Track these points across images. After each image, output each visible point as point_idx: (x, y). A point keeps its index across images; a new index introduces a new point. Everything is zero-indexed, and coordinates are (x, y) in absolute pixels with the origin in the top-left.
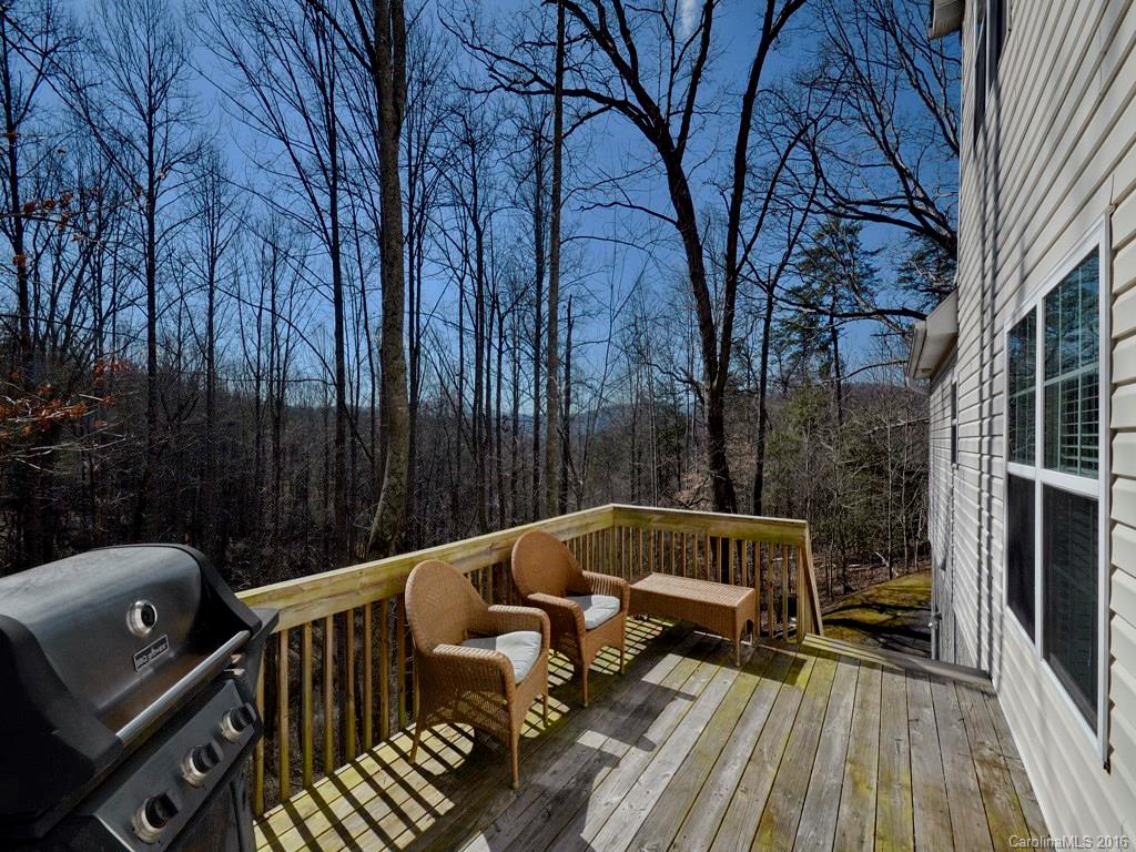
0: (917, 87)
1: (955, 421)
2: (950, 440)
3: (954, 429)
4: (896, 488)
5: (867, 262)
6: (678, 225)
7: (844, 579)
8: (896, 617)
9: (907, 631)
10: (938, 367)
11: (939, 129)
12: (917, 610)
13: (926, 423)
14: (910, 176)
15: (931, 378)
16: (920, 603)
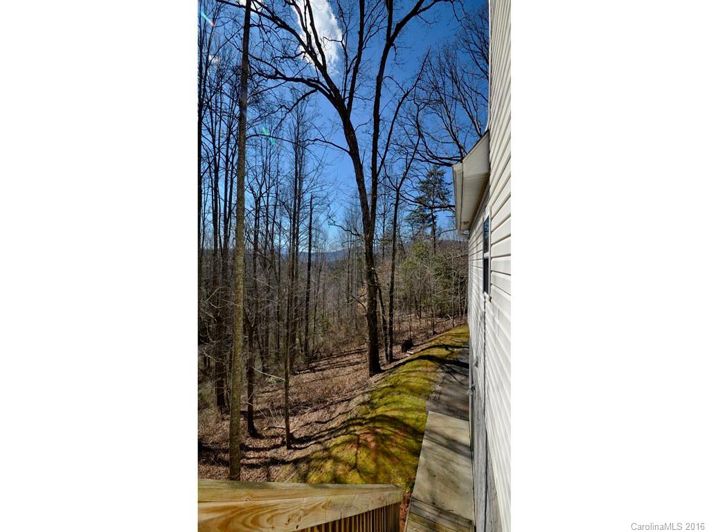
0: (465, 108)
1: (487, 255)
2: (482, 270)
3: (486, 261)
4: (456, 285)
5: (446, 187)
6: (350, 153)
7: (433, 326)
8: (452, 352)
9: (457, 363)
10: (473, 219)
11: (473, 127)
12: (463, 348)
13: (466, 256)
14: (462, 147)
15: (469, 230)
16: (464, 343)
